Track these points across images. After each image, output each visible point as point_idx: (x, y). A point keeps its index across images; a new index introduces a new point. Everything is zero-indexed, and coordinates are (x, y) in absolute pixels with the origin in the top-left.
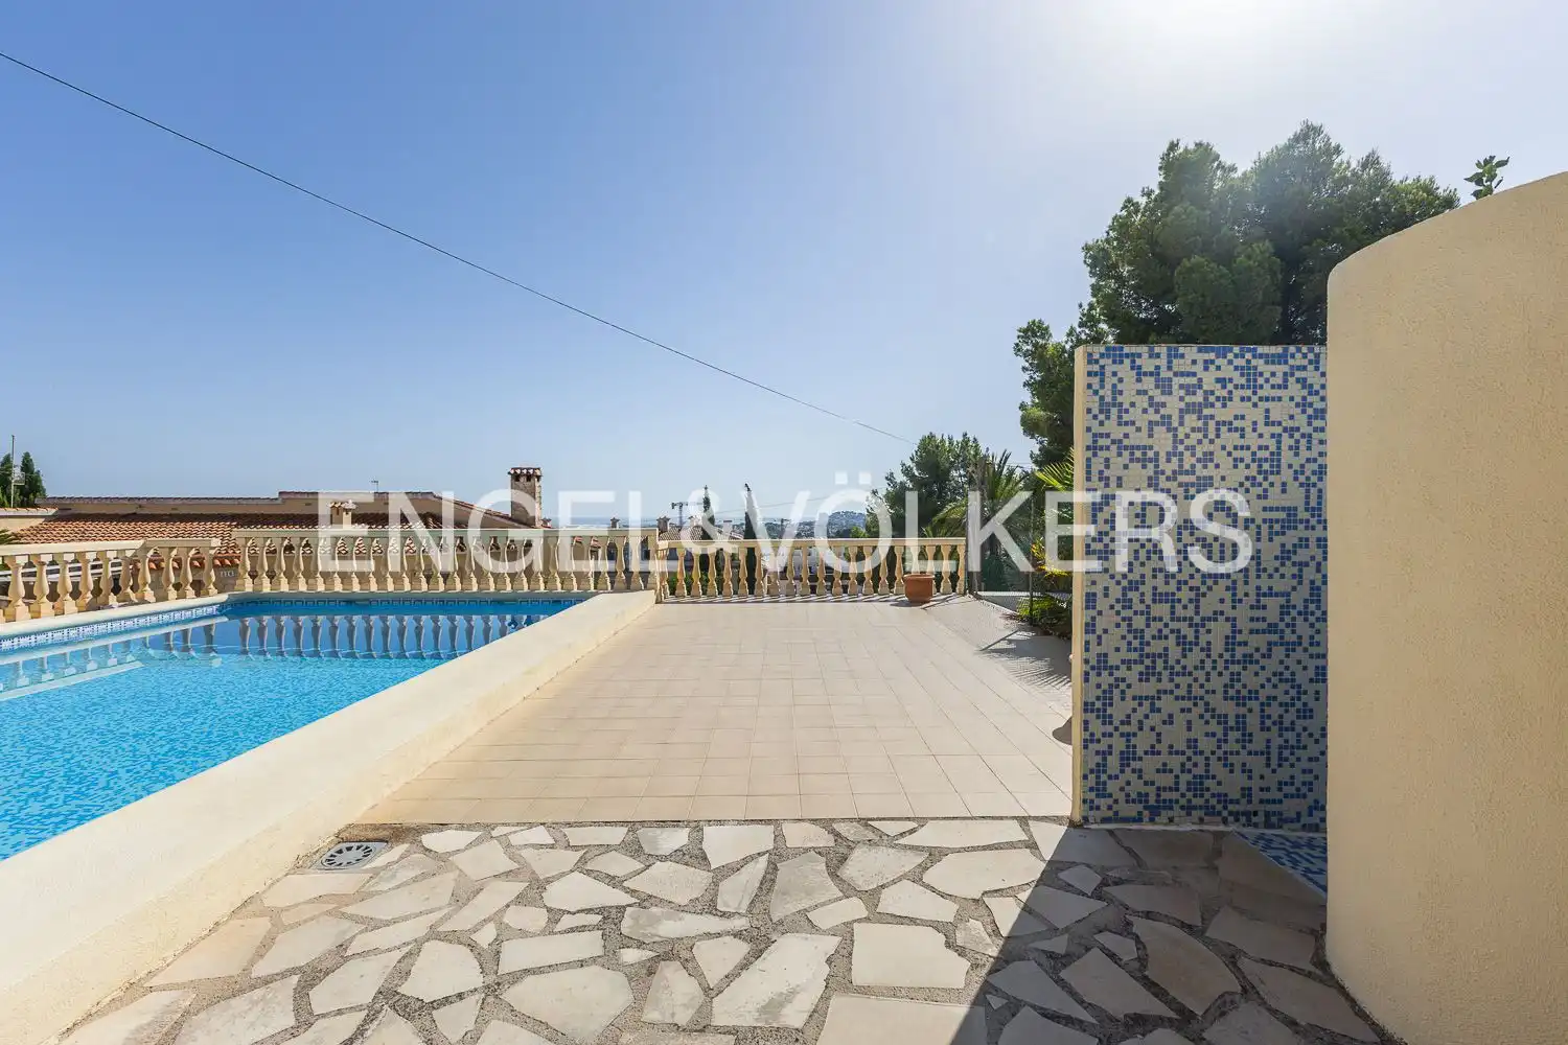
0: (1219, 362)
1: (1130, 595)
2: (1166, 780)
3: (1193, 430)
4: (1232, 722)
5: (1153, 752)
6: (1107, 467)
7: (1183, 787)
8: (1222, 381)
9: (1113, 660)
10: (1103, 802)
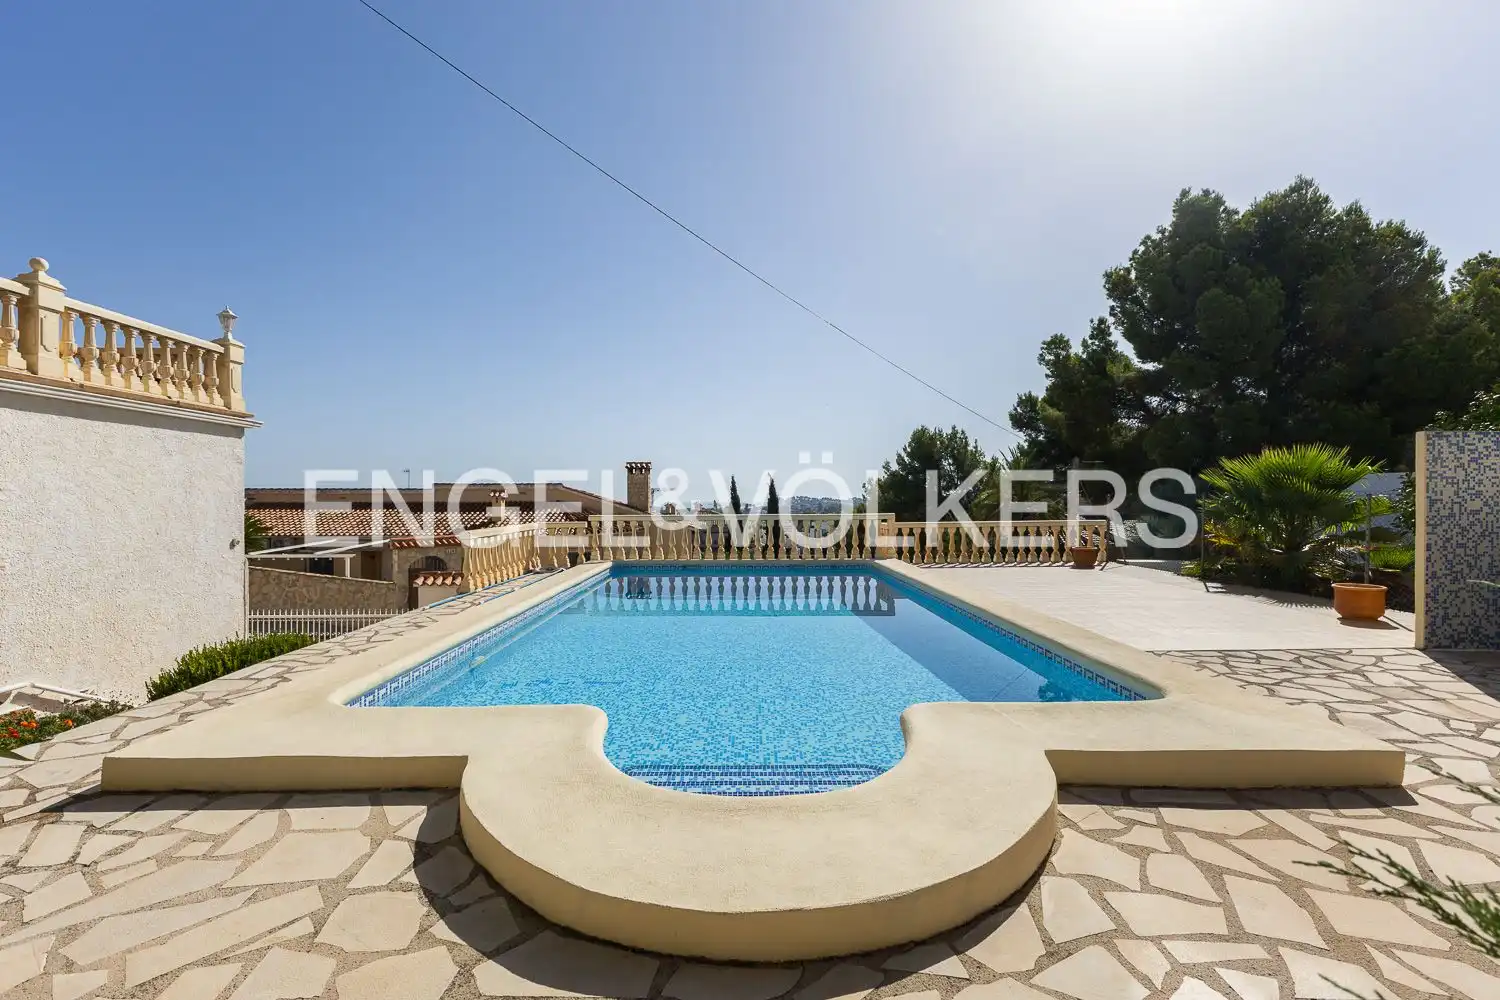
0: (1486, 439)
1: (1447, 545)
2: (1463, 629)
3: (1474, 469)
4: (1491, 602)
5: (1456, 616)
6: (1436, 486)
7: (1470, 632)
8: (1487, 448)
9: (1439, 574)
10: (1434, 639)
